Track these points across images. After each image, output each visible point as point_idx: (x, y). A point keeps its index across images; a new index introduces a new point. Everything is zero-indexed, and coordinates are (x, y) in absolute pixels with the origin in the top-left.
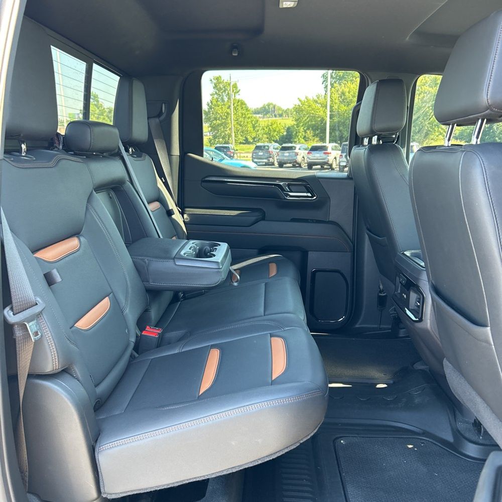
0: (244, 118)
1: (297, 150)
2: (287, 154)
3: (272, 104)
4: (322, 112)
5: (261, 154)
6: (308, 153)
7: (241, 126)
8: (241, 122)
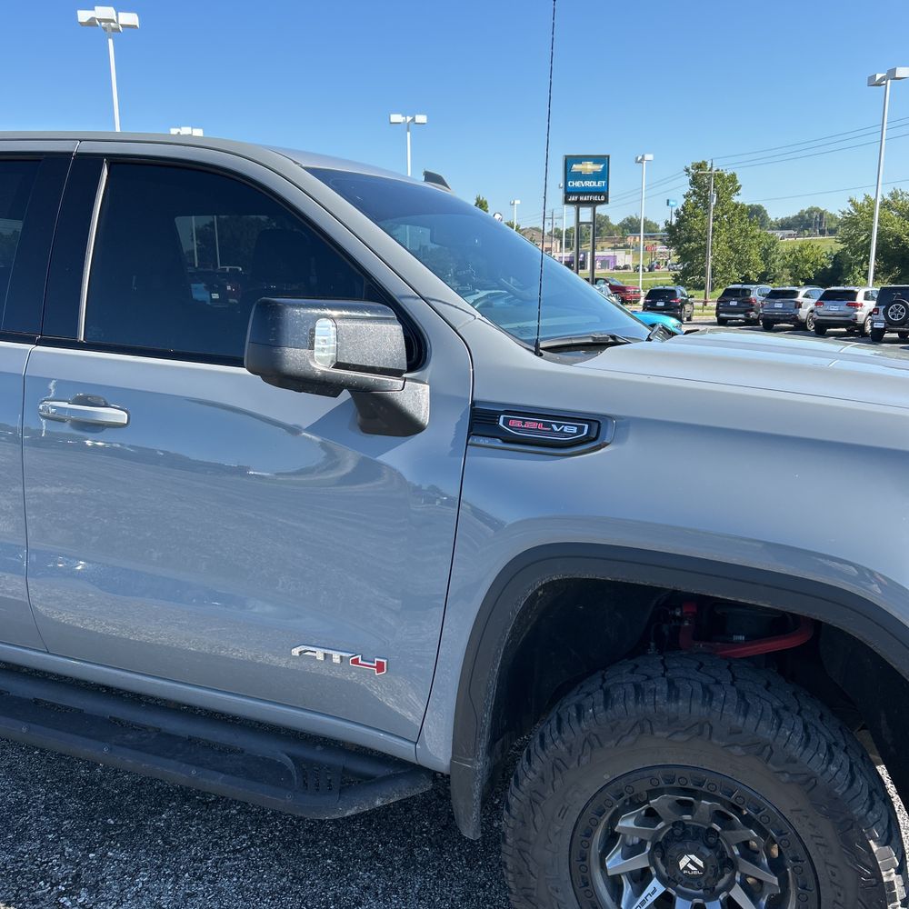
0: (746, 236)
1: (800, 298)
2: (780, 306)
3: (817, 210)
4: (898, 226)
5: (734, 303)
6: (817, 304)
7: (736, 251)
8: (739, 244)
